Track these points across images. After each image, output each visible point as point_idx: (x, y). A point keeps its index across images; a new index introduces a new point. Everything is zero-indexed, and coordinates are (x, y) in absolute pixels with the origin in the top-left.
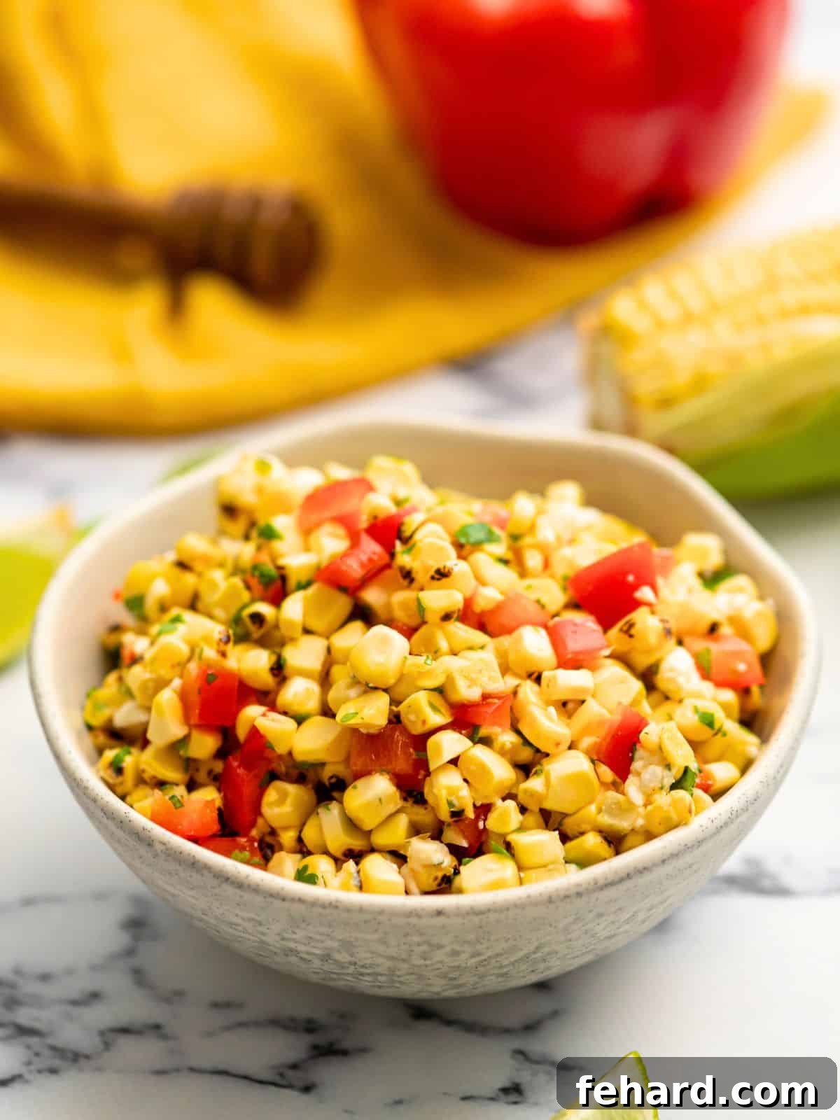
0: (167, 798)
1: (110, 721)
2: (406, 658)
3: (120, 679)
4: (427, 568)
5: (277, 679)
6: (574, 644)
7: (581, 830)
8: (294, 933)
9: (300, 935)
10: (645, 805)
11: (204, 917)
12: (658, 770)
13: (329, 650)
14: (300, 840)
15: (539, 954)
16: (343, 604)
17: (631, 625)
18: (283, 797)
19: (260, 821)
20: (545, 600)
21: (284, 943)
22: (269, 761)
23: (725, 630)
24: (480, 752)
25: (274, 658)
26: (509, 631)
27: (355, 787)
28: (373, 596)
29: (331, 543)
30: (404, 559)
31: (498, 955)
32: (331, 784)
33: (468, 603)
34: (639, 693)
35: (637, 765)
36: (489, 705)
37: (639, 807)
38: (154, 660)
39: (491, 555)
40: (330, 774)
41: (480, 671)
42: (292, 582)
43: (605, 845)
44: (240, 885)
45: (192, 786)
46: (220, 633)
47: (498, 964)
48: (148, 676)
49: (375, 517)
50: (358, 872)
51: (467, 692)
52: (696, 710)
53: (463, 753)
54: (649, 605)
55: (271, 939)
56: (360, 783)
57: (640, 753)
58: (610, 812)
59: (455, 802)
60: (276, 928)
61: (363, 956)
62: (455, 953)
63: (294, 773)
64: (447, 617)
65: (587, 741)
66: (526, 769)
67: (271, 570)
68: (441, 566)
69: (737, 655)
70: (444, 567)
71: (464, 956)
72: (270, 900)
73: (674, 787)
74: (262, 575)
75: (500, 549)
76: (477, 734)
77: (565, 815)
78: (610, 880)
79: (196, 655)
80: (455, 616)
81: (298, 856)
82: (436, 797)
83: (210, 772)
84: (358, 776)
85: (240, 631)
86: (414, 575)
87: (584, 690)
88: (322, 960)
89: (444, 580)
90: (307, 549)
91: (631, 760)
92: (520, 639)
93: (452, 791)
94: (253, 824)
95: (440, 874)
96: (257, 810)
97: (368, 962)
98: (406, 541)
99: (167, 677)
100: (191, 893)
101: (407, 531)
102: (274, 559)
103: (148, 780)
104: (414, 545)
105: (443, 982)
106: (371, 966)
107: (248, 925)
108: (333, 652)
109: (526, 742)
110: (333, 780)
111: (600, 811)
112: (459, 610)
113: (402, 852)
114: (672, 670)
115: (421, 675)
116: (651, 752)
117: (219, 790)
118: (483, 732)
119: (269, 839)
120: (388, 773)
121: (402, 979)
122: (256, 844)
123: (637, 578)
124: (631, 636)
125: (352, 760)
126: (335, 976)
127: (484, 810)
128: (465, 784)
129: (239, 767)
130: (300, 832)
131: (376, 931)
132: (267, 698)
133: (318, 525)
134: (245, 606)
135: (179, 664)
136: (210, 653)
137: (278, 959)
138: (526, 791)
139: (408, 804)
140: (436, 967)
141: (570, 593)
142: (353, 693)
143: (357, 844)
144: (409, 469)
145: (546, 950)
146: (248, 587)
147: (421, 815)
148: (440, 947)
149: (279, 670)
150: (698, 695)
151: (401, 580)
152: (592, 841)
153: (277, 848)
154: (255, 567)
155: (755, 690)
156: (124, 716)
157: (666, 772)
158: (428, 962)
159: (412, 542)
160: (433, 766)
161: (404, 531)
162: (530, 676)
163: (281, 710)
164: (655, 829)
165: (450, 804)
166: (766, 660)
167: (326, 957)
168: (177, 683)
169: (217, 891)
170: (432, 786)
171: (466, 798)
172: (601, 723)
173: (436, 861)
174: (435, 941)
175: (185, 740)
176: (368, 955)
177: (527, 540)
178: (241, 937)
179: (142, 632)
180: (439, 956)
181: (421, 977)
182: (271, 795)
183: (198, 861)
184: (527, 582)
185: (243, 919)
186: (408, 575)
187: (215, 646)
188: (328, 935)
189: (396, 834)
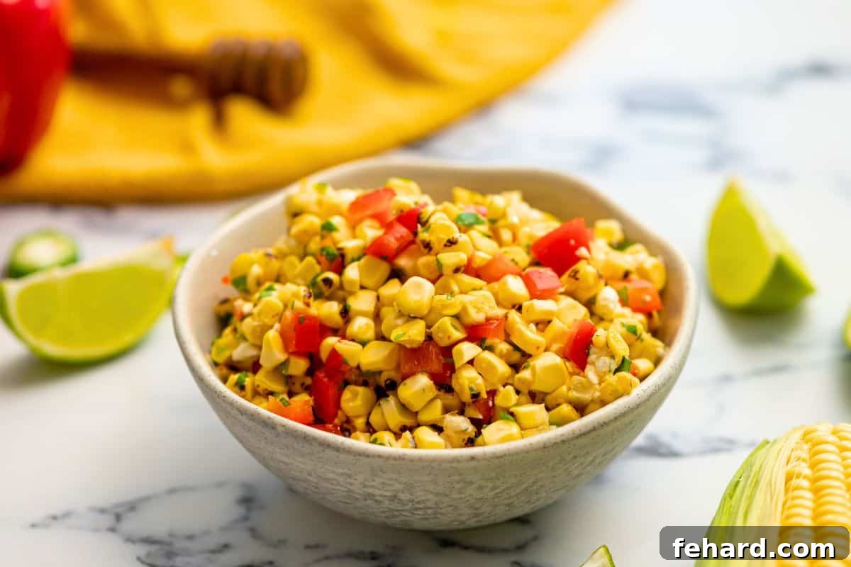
0: (278, 400)
1: (230, 357)
2: (433, 297)
3: (235, 330)
4: (439, 240)
5: (345, 320)
6: (541, 285)
7: (557, 403)
8: (374, 481)
9: (378, 481)
10: (600, 384)
11: (309, 477)
12: (607, 360)
13: (378, 298)
14: (368, 424)
15: (535, 487)
16: (384, 268)
17: (576, 272)
18: (355, 395)
19: (340, 413)
20: (517, 259)
21: (365, 489)
22: (344, 373)
23: (634, 277)
24: (487, 355)
25: (341, 306)
26: (497, 279)
27: (405, 384)
28: (403, 262)
29: (371, 232)
30: (423, 235)
31: (509, 488)
32: (386, 385)
33: (470, 260)
34: (585, 315)
35: (592, 358)
36: (491, 324)
37: (595, 384)
38: (260, 314)
39: (480, 232)
40: (386, 378)
41: (483, 303)
42: (349, 257)
43: (575, 411)
44: (338, 449)
45: (291, 394)
46: (304, 291)
47: (507, 496)
48: (256, 323)
49: (402, 211)
50: (413, 438)
51: (476, 316)
52: (623, 325)
53: (477, 356)
54: (586, 259)
55: (357, 488)
56: (408, 381)
57: (593, 350)
58: (576, 389)
59: (475, 388)
60: (360, 478)
61: (419, 495)
62: (481, 488)
63: (361, 379)
64: (457, 270)
65: (555, 347)
66: (516, 367)
67: (333, 250)
68: (451, 237)
69: (644, 290)
70: (453, 238)
71: (486, 490)
72: (358, 457)
73: (617, 370)
74: (328, 254)
75: (485, 228)
76: (484, 343)
77: (546, 394)
78: (582, 432)
79: (290, 306)
80: (463, 269)
81: (368, 434)
82: (461, 385)
83: (302, 384)
84: (405, 377)
85: (316, 291)
86: (432, 245)
87: (551, 313)
88: (390, 500)
89: (454, 246)
90: (354, 237)
91: (588, 355)
92: (505, 284)
93: (472, 380)
94: (336, 415)
95: (466, 437)
96: (338, 405)
97: (423, 498)
98: (424, 224)
99: (270, 324)
100: (301, 460)
101: (424, 217)
102: (335, 243)
103: (261, 392)
104: (429, 227)
105: (470, 511)
106: (424, 501)
107: (341, 479)
108: (381, 298)
109: (516, 348)
110: (388, 382)
111: (569, 389)
112: (465, 266)
113: (439, 424)
114: (605, 299)
115: (445, 306)
116: (601, 349)
117: (311, 395)
118: (488, 342)
119: (346, 426)
120: (426, 372)
121: (443, 511)
122: (339, 428)
123: (576, 242)
124: (577, 279)
125: (402, 367)
126: (396, 513)
127: (492, 393)
128: (480, 376)
129: (325, 377)
130: (368, 418)
131: (430, 474)
132: (339, 332)
133: (361, 220)
134: (318, 275)
135: (277, 315)
136: (299, 304)
137: (359, 504)
138: (519, 379)
139: (441, 393)
140: (466, 499)
141: (532, 255)
142: (399, 322)
143: (408, 422)
144: (413, 186)
145: (540, 483)
146: (319, 263)
147: (450, 400)
148: (471, 483)
149: (346, 313)
150: (623, 316)
151: (422, 249)
152: (566, 409)
153: (352, 431)
154: (323, 249)
155: (655, 314)
156: (241, 352)
157: (613, 361)
158: (463, 496)
159: (427, 225)
160: (457, 365)
161: (422, 218)
162: (513, 307)
163: (350, 338)
164: (607, 398)
165: (471, 389)
166: (663, 293)
167: (394, 498)
168: (277, 326)
169: (321, 455)
170: (457, 378)
171: (481, 386)
172: (564, 333)
173: (464, 428)
174: (469, 478)
175: (285, 364)
176: (422, 493)
177: (501, 223)
178: (334, 489)
179: (246, 299)
180: (470, 490)
181: (456, 508)
182: (347, 395)
183: (308, 436)
184: (504, 249)
185: (337, 474)
186: (428, 246)
187: (302, 300)
188: (396, 480)
189: (435, 412)
